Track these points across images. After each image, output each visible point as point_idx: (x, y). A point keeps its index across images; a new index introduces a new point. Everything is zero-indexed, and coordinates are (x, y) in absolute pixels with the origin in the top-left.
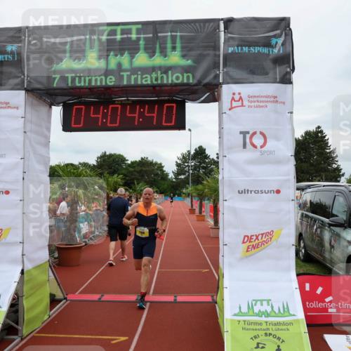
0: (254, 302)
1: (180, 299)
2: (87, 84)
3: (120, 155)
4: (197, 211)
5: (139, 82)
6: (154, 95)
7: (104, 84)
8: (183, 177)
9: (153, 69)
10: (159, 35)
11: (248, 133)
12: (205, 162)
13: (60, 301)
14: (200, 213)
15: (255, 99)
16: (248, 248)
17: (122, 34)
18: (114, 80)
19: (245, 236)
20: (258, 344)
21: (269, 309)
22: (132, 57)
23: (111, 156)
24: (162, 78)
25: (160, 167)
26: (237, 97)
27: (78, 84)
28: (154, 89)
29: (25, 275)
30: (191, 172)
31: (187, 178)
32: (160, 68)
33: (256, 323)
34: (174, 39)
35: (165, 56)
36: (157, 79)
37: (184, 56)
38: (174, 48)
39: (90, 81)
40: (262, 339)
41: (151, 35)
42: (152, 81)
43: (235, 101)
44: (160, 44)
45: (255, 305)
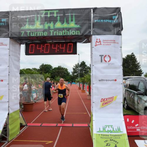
0: (105, 127)
1: (74, 125)
2: (35, 35)
3: (49, 65)
4: (82, 88)
5: (57, 35)
6: (64, 40)
7: (43, 35)
8: (76, 74)
9: (63, 29)
10: (66, 14)
11: (103, 56)
12: (85, 68)
13: (24, 126)
14: (83, 89)
15: (106, 42)
16: (103, 104)
17: (50, 14)
18: (47, 33)
19: (102, 99)
20: (107, 144)
21: (112, 130)
22: (54, 24)
23: (46, 65)
24: (67, 33)
25: (66, 70)
26: (98, 41)
27: (32, 35)
28: (64, 37)
29: (10, 115)
30: (79, 72)
31: (77, 75)
32: (66, 28)
33: (106, 135)
34: (72, 16)
35: (68, 24)
36: (65, 33)
37: (76, 24)
38: (72, 20)
39: (37, 34)
40: (109, 142)
41: (62, 15)
42: (63, 34)
43: (97, 42)
44: (66, 19)
45: (106, 128)
